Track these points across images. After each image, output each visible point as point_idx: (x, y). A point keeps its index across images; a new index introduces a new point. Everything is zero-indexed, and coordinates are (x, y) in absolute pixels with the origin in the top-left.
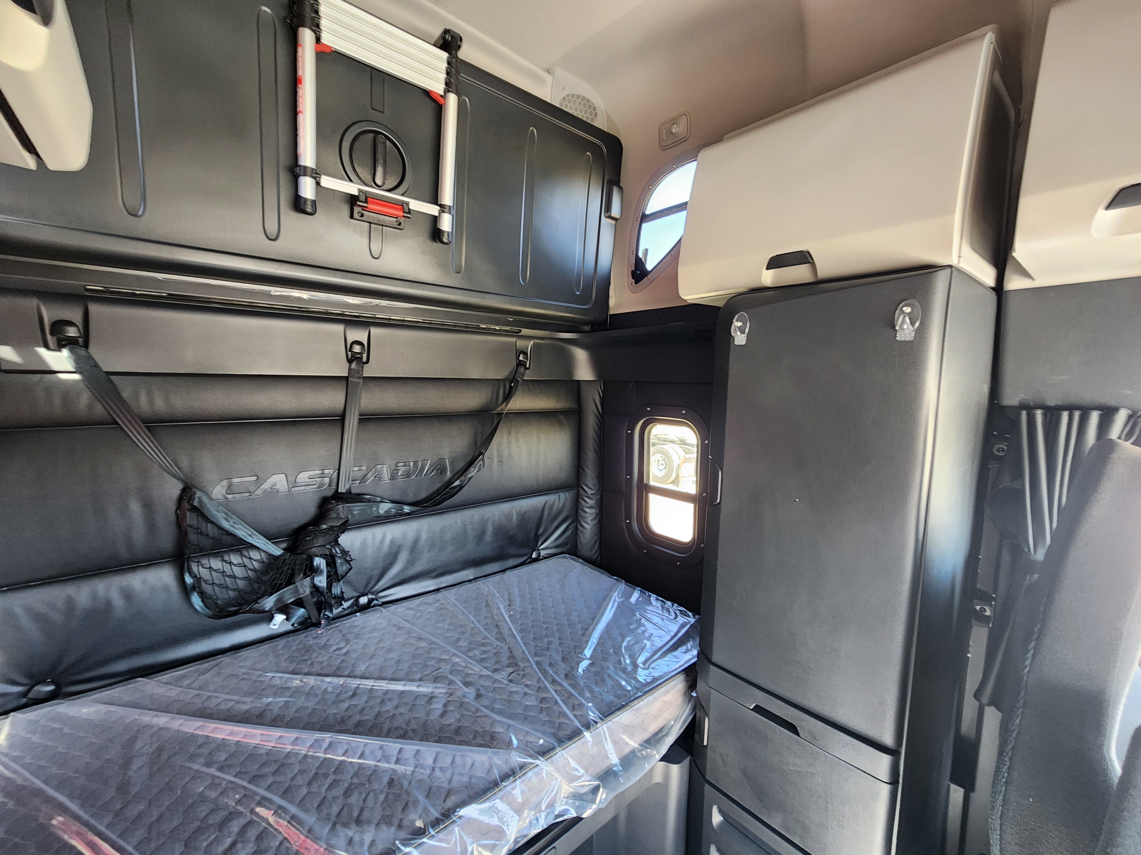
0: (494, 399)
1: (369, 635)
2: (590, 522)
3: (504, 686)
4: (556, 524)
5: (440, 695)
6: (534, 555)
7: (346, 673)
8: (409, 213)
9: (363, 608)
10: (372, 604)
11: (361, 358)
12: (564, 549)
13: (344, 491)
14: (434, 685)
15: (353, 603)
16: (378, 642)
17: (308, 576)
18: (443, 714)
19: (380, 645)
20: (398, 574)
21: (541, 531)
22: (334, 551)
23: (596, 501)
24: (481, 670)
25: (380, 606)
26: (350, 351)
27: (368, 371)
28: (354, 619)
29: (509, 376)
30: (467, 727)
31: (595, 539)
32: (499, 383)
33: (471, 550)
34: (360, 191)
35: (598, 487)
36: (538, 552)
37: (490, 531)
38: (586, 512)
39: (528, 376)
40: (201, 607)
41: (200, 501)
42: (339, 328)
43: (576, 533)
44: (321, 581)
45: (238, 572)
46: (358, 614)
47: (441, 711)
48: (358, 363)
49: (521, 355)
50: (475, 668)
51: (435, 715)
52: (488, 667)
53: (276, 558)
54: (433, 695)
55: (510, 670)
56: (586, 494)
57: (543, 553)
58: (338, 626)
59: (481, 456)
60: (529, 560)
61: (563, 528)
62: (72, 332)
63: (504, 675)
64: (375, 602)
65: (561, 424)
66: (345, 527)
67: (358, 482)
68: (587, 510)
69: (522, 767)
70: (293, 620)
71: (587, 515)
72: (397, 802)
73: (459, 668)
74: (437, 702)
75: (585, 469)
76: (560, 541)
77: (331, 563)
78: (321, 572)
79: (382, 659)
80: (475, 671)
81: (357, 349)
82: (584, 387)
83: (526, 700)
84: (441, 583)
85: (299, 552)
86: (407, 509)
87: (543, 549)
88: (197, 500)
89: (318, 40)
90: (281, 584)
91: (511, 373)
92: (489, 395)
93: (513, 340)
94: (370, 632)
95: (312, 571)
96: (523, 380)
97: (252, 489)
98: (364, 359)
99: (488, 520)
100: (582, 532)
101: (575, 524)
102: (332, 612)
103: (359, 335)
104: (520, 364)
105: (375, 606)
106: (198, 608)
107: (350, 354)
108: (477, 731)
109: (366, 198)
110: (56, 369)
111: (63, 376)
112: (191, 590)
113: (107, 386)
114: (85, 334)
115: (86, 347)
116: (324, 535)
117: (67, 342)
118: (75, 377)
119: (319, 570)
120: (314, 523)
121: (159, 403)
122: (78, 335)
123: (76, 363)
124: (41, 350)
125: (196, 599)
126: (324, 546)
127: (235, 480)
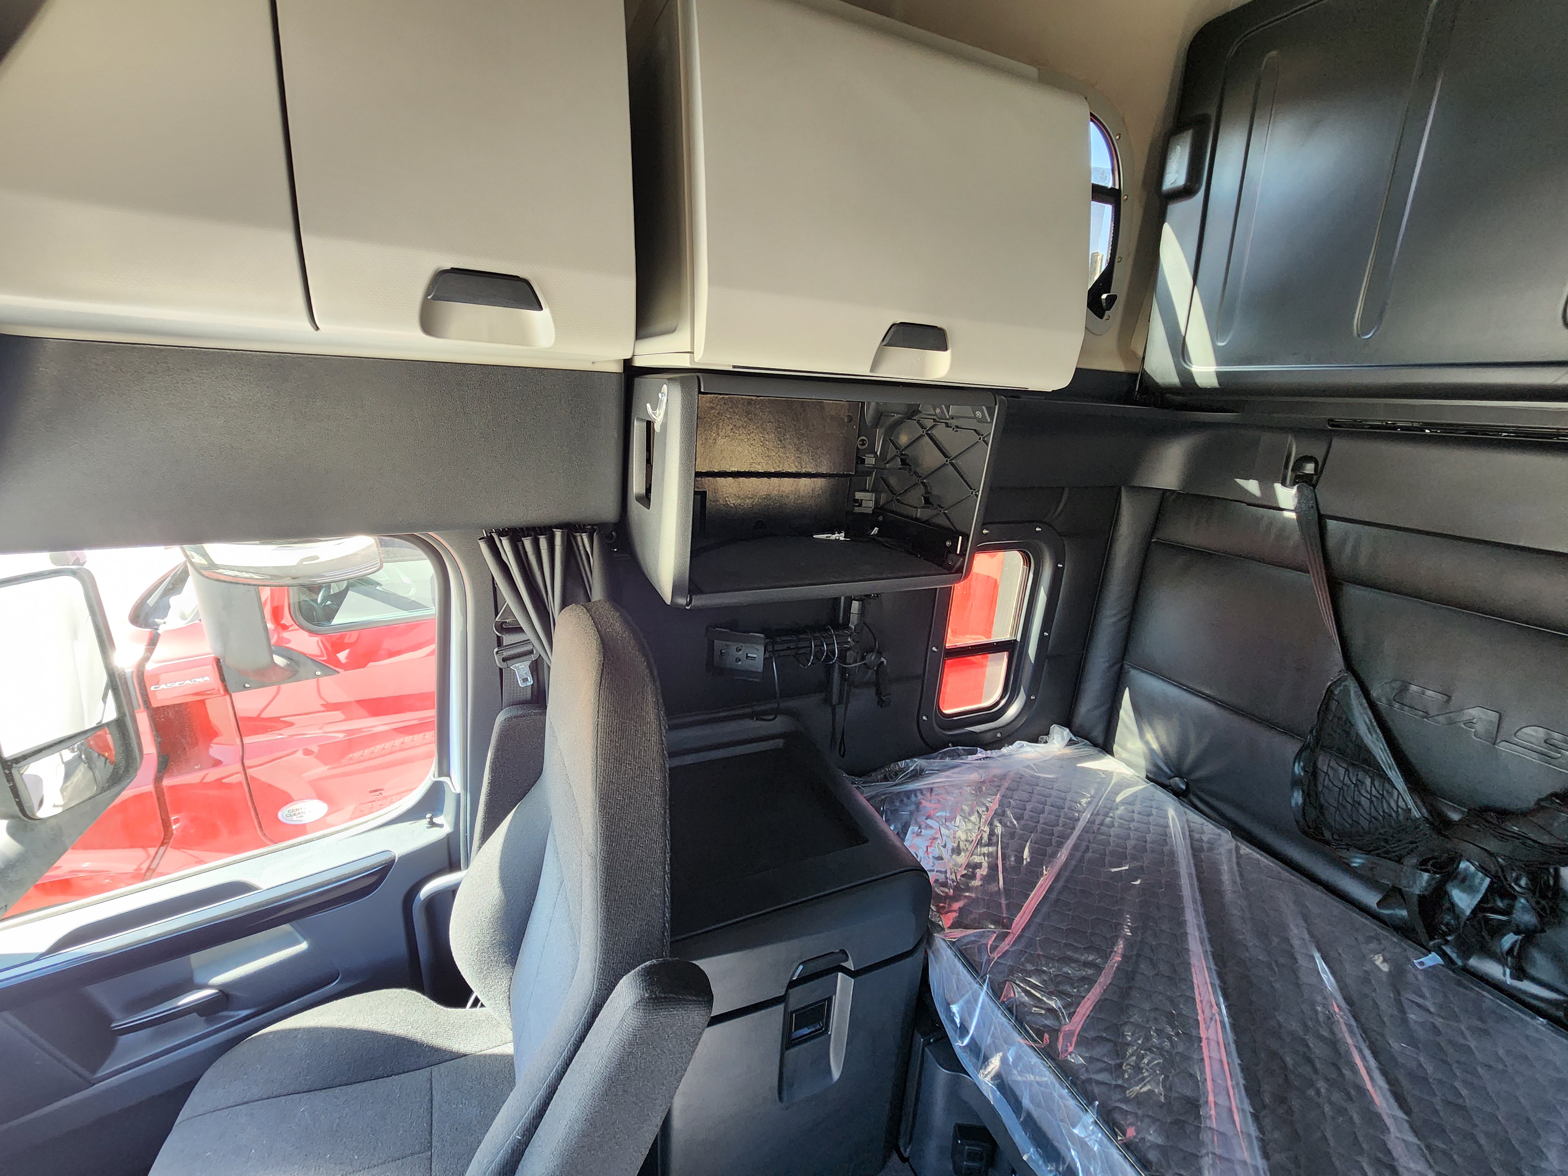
17: (1433, 871)
22: (1510, 877)
40: (1297, 804)
41: (1347, 693)
44: (1463, 900)
45: (1364, 801)
53: (1411, 818)
62: (1309, 468)
77: (1503, 890)
78: (1473, 889)
85: (1450, 833)
88: (1342, 690)
95: (1447, 870)
97: (1433, 711)
106: (1293, 802)
110: (1282, 506)
111: (1286, 514)
112: (1296, 783)
113: (1315, 530)
114: (1318, 471)
115: (1314, 486)
116: (1502, 838)
117: (1301, 480)
118: (1293, 515)
119: (1467, 883)
120: (1504, 814)
121: (1363, 561)
122: (1313, 472)
123: (1299, 502)
124: (1278, 486)
125: (1298, 798)
126: (1491, 854)
127: (1413, 688)
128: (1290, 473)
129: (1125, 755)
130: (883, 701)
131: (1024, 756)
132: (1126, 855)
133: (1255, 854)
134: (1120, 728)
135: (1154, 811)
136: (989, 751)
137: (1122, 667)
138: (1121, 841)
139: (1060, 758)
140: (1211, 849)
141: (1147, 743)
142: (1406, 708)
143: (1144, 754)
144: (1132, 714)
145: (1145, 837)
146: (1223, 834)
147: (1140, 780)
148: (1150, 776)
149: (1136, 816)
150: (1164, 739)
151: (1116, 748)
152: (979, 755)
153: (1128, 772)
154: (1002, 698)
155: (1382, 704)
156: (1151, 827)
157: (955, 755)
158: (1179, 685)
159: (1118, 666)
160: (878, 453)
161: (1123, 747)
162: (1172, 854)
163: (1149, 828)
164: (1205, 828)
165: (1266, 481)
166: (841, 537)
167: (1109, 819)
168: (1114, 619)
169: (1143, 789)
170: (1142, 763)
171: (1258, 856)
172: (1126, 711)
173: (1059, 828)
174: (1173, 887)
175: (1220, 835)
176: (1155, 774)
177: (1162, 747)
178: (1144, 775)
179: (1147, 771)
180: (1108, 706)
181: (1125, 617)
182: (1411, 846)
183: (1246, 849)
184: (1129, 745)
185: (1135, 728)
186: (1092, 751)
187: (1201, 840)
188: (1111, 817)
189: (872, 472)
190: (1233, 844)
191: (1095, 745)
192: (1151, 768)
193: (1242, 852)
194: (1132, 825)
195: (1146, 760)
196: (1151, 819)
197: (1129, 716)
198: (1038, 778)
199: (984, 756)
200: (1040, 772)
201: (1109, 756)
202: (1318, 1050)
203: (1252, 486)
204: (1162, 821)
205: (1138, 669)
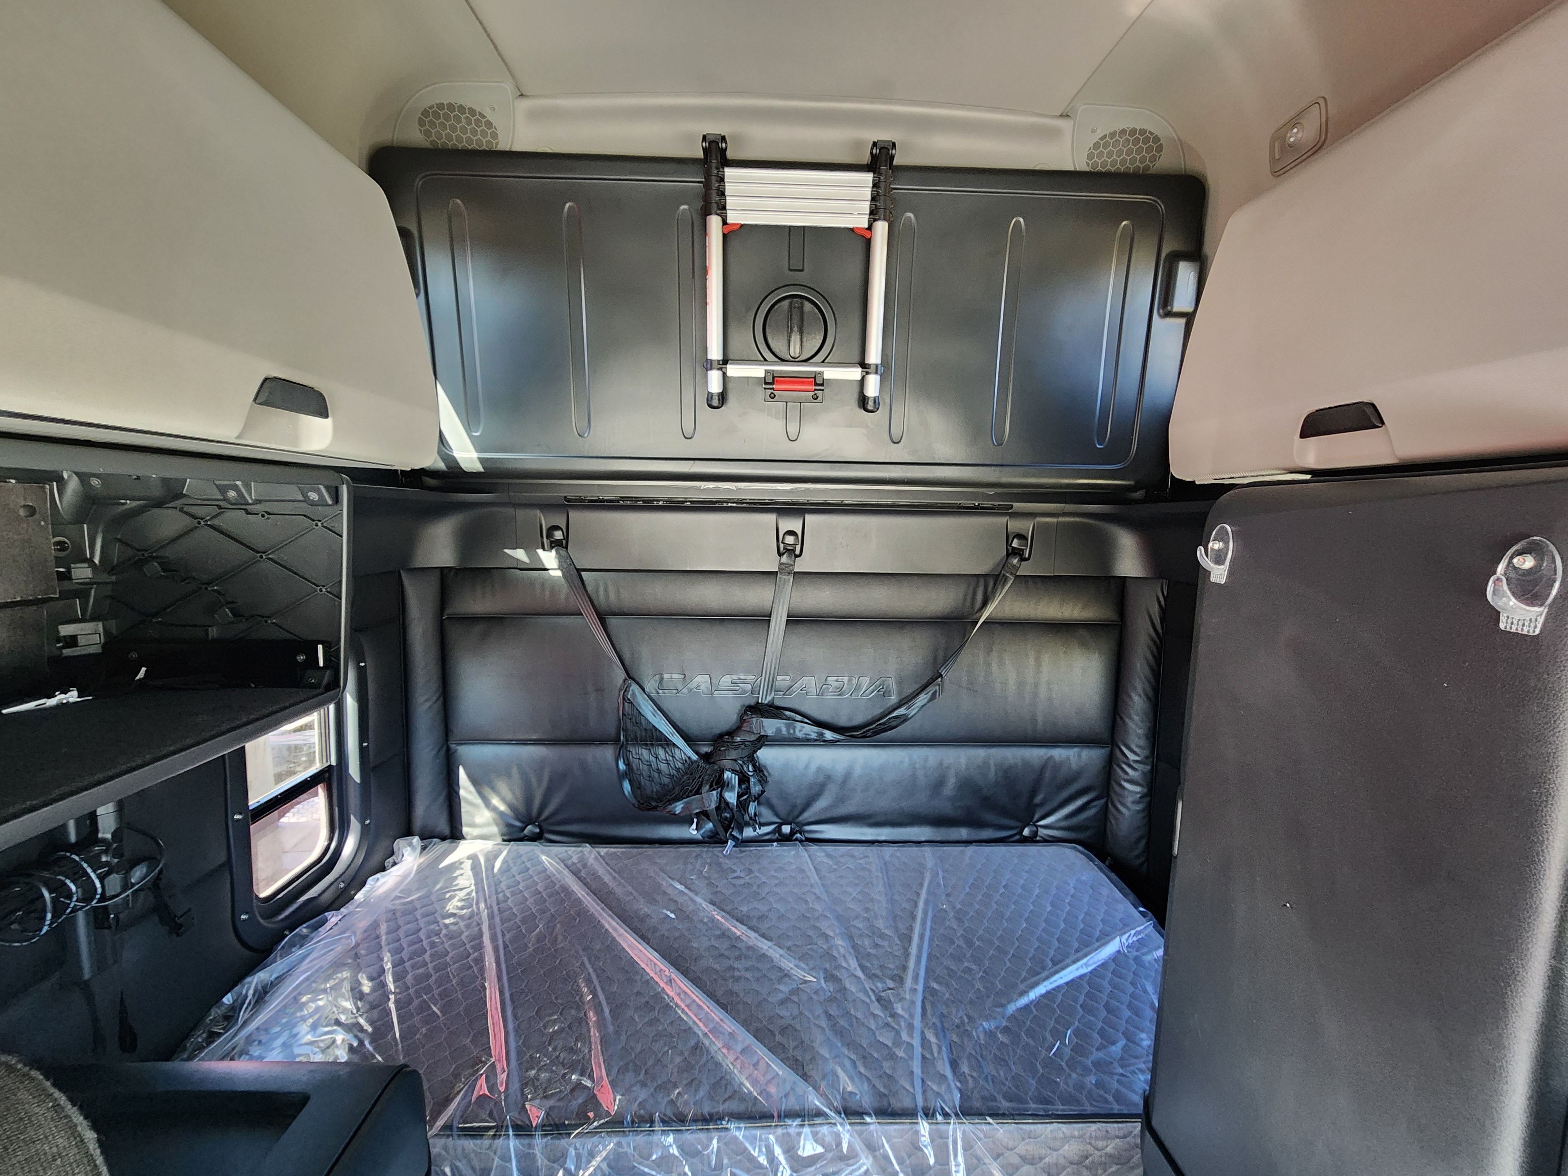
0: (968, 603)
1: (773, 873)
2: (1129, 805)
3: (868, 1001)
4: (1065, 794)
5: (794, 977)
6: (1026, 832)
7: (728, 908)
8: (822, 385)
9: (785, 839)
10: (794, 837)
11: (794, 551)
12: (1081, 836)
13: (766, 702)
14: (797, 962)
15: (775, 829)
16: (776, 885)
17: (714, 789)
18: (783, 1002)
19: (775, 890)
20: (825, 809)
21: (1038, 800)
22: (745, 768)
23: (1143, 773)
24: (855, 969)
25: (801, 841)
26: (782, 543)
27: (801, 566)
28: (770, 848)
29: (993, 570)
30: (796, 1030)
31: (1138, 834)
32: (978, 582)
33: (920, 802)
34: (767, 372)
35: (1146, 752)
36: (1035, 829)
37: (952, 781)
38: (1124, 788)
39: (1025, 570)
40: (629, 792)
41: (634, 694)
42: (771, 518)
43: (1104, 815)
44: (731, 797)
45: (663, 767)
46: (775, 844)
47: (784, 996)
48: (789, 556)
49: (1015, 541)
50: (851, 962)
51: (775, 999)
52: (867, 968)
53: (693, 762)
54: (788, 973)
55: (891, 984)
56: (1125, 760)
57: (1042, 832)
58: (752, 851)
59: (940, 679)
60: (1017, 837)
61: (1079, 803)
62: (558, 535)
63: (877, 987)
64: (798, 835)
65: (1084, 645)
66: (763, 741)
67: (782, 693)
68: (1127, 785)
69: (819, 1114)
70: (702, 832)
71: (1126, 793)
72: (686, 1073)
73: (835, 954)
74: (785, 983)
75: (1127, 720)
76: (1074, 821)
77: (744, 779)
78: (733, 787)
79: (768, 907)
80: (849, 965)
81: (790, 540)
82: (1131, 588)
83: (881, 1034)
84: (880, 835)
85: (712, 761)
86: (829, 735)
87: (1045, 827)
88: (630, 692)
89: (725, 223)
90: (691, 791)
91: (998, 565)
92: (961, 596)
93: (1003, 520)
94: (776, 871)
95: (720, 784)
96: (1017, 577)
97: (680, 687)
98: (797, 552)
99: (949, 767)
100: (1116, 819)
101: (1103, 801)
102: (741, 832)
103: (793, 524)
104: (1013, 552)
105: (797, 840)
106: (626, 793)
107: (782, 546)
108: (803, 1042)
109: (774, 377)
110: (548, 567)
111: (552, 573)
112: (622, 776)
113: (577, 581)
114: (566, 537)
115: (566, 548)
116: (736, 748)
117: (555, 544)
118: (559, 573)
119: (730, 785)
120: (731, 733)
121: (612, 597)
122: (562, 538)
123: (560, 562)
124: (540, 551)
125: (627, 786)
126: (735, 760)
127: (666, 676)
128: (545, 540)
129: (476, 832)
130: (181, 926)
131: (381, 890)
132: (535, 915)
133: (610, 849)
134: (464, 807)
135: (529, 865)
136: (342, 910)
137: (448, 749)
138: (522, 906)
139: (420, 870)
140: (585, 866)
141: (495, 809)
142: (666, 691)
143: (494, 820)
144: (472, 789)
145: (537, 889)
146: (584, 849)
147: (500, 846)
148: (505, 838)
149: (518, 878)
150: (509, 796)
151: (465, 830)
152: (334, 920)
153: (489, 845)
154: (331, 839)
155: (654, 695)
156: (536, 878)
157: (303, 940)
158: (509, 742)
159: (445, 748)
160: (97, 560)
161: (473, 825)
162: (565, 889)
163: (534, 880)
164: (570, 853)
165: (529, 548)
166: (73, 696)
167: (501, 895)
168: (428, 704)
169: (509, 852)
170: (494, 830)
171: (613, 850)
172: (465, 789)
173: (466, 934)
174: (583, 913)
175: (582, 851)
176: (509, 834)
177: (510, 806)
178: (499, 840)
179: (502, 835)
180: (444, 793)
181: (438, 699)
182: (701, 779)
183: (603, 850)
184: (478, 820)
185: (479, 801)
186: (446, 844)
187: (574, 864)
188: (501, 892)
189: (91, 589)
190: (594, 851)
191: (443, 839)
192: (505, 830)
193: (602, 854)
194: (521, 887)
195: (497, 825)
196: (530, 872)
197: (470, 792)
198: (412, 902)
199: (340, 917)
200: (409, 896)
201: (462, 842)
202: (723, 946)
203: (520, 554)
204: (539, 868)
205: (462, 744)
